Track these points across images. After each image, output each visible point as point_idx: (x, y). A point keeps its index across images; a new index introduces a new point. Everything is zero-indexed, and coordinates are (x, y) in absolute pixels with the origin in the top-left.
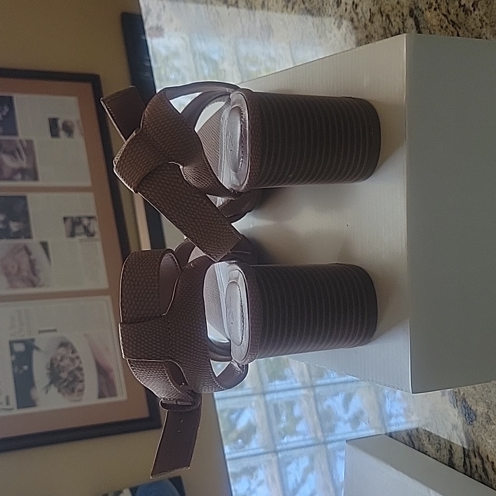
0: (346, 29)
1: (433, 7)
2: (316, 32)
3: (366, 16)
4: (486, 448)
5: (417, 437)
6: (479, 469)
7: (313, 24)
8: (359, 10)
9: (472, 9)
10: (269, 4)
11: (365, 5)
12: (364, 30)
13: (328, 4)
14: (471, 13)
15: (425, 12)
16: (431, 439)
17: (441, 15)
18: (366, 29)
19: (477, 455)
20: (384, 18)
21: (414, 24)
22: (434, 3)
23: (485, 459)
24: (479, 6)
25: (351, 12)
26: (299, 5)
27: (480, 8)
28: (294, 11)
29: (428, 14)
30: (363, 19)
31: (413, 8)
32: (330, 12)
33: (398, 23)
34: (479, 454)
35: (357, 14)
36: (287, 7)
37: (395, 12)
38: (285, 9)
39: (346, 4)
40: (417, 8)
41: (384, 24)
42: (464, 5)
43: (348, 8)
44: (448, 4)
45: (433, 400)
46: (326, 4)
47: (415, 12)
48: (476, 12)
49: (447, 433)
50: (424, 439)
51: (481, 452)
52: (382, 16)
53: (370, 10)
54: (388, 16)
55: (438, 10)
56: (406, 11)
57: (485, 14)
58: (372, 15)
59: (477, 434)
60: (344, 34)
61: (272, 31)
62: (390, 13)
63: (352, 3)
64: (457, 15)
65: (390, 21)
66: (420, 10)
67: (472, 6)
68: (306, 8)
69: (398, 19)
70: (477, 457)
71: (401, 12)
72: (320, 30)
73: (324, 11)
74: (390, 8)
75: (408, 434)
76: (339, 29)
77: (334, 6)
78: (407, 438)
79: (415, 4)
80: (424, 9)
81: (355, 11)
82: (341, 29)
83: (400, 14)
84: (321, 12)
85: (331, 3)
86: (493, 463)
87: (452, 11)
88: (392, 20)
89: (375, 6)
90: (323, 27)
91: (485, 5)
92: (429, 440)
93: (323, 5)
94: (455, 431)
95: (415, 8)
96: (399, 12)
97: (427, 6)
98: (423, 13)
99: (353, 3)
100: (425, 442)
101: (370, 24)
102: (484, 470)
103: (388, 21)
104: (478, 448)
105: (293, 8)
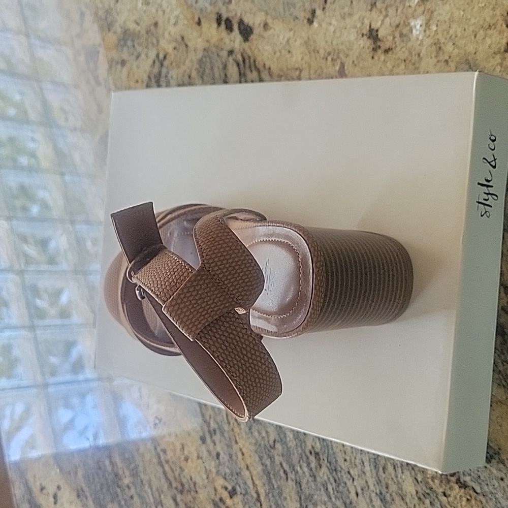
4: (263, 57)
19: (253, 69)
23: (261, 68)
34: (256, 67)
49: (222, 63)
51: (257, 64)
59: (253, 48)
70: (254, 71)
86: (270, 69)
94: (230, 57)
104: (255, 61)
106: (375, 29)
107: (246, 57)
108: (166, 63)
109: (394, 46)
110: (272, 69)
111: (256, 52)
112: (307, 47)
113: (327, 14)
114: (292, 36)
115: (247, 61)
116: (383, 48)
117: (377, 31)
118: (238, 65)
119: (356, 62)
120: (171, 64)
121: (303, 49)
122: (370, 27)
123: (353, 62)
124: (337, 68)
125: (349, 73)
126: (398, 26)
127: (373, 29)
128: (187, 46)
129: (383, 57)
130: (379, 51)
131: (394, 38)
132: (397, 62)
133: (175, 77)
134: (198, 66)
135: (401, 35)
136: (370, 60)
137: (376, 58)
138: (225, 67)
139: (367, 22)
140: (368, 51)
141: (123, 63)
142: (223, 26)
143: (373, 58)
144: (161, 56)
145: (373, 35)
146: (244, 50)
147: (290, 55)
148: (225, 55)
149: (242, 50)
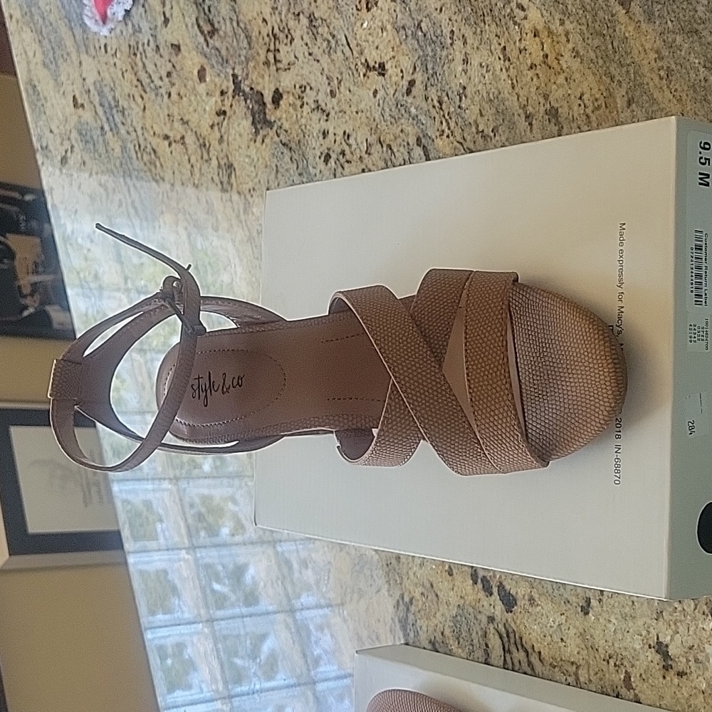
0: (335, 163)
1: (445, 135)
2: (295, 168)
3: (362, 148)
4: (531, 636)
5: (443, 642)
6: (522, 664)
7: (291, 159)
8: (351, 141)
9: (492, 134)
10: (230, 139)
11: (359, 134)
12: (359, 163)
13: (311, 136)
14: (491, 140)
15: (435, 141)
16: (461, 640)
17: (455, 143)
18: (362, 162)
19: (520, 647)
20: (385, 149)
21: (422, 153)
22: (446, 130)
23: (530, 651)
24: (500, 131)
25: (341, 144)
26: (272, 138)
27: (502, 134)
28: (264, 145)
29: (439, 142)
30: (358, 151)
31: (421, 136)
32: (314, 145)
33: (402, 153)
34: (522, 646)
35: (350, 146)
36: (255, 141)
37: (399, 141)
38: (252, 143)
39: (335, 134)
40: (425, 135)
41: (385, 155)
42: (483, 131)
43: (338, 139)
44: (463, 130)
45: (462, 591)
46: (309, 136)
47: (423, 140)
48: (497, 138)
49: (482, 629)
50: (451, 642)
51: (524, 643)
52: (382, 146)
53: (367, 140)
54: (389, 147)
55: (451, 138)
56: (412, 140)
57: (507, 140)
58: (369, 146)
59: (518, 622)
60: (333, 168)
61: (235, 170)
62: (391, 143)
63: (342, 133)
64: (474, 142)
65: (393, 152)
66: (430, 138)
67: (492, 131)
68: (281, 141)
69: (402, 149)
70: (521, 650)
71: (406, 140)
72: (300, 166)
73: (306, 143)
74: (392, 137)
75: (430, 642)
76: (327, 164)
77: (318, 138)
78: (430, 647)
79: (422, 131)
80: (434, 137)
81: (347, 141)
82: (329, 164)
83: (405, 144)
84: (302, 144)
85: (315, 134)
86: (540, 653)
87: (468, 138)
88: (395, 150)
89: (373, 135)
90: (305, 162)
91: (507, 131)
92: (459, 643)
93: (304, 136)
94: (491, 625)
95: (424, 136)
96: (403, 141)
97: (438, 134)
98: (433, 141)
99: (345, 133)
100: (453, 647)
101: (367, 156)
102: (530, 663)
103: (389, 152)
104: (521, 638)
105: (263, 141)
106: (665, 643)
107: (510, 630)
108: (413, 609)
109: (688, 671)
110: (542, 653)
111: (522, 627)
112: (583, 641)
113: (605, 608)
114: (564, 621)
115: (512, 635)
116: (675, 669)
117: (667, 646)
118: (501, 637)
119: (644, 676)
120: (419, 611)
121: (578, 641)
122: (658, 638)
123: (641, 675)
124: (622, 677)
125: (637, 686)
126: (691, 648)
127: (661, 643)
128: (437, 596)
129: (676, 681)
130: (672, 672)
131: (688, 661)
132: (694, 691)
133: (424, 628)
134: (452, 624)
135: (696, 661)
136: (661, 679)
137: (668, 678)
138: (485, 634)
139: (654, 632)
140: (657, 667)
141: (361, 595)
142: (480, 585)
143: (664, 677)
144: (407, 599)
145: (661, 649)
146: (507, 621)
147: (564, 644)
148: (485, 620)
149: (504, 621)
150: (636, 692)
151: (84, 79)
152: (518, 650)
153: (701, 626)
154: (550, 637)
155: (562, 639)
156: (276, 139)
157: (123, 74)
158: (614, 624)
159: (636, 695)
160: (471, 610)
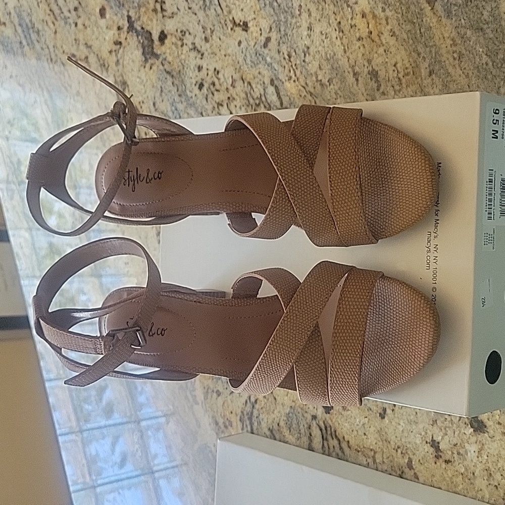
0: (207, 90)
1: (293, 80)
2: (176, 91)
3: (228, 82)
4: (342, 430)
5: (278, 430)
6: (336, 448)
7: (173, 83)
8: (220, 76)
9: (328, 84)
10: (125, 63)
11: (226, 72)
12: (226, 92)
13: (189, 69)
14: (327, 87)
15: (285, 83)
16: (292, 430)
17: (300, 87)
18: (228, 92)
19: (334, 437)
20: (246, 84)
21: (274, 91)
22: (293, 76)
23: (341, 440)
24: (334, 82)
25: (212, 77)
26: (158, 66)
27: (335, 84)
28: (152, 71)
29: (288, 85)
30: (225, 84)
31: (274, 78)
32: (191, 75)
33: (259, 90)
34: (336, 436)
35: (219, 79)
36: (145, 67)
37: (257, 80)
38: (143, 68)
39: (207, 69)
40: (278, 79)
41: (246, 89)
42: (321, 81)
43: (210, 73)
44: (306, 78)
45: (294, 397)
46: (187, 68)
47: (276, 82)
48: (332, 86)
49: (307, 423)
50: (285, 431)
51: (337, 434)
52: (244, 83)
53: (232, 77)
54: (249, 83)
55: (297, 82)
56: (267, 81)
57: (339, 89)
58: (234, 81)
59: (334, 420)
60: (205, 95)
61: (128, 86)
62: (251, 81)
63: (213, 69)
64: (314, 88)
65: (252, 87)
66: (281, 81)
67: (328, 81)
68: (165, 70)
69: (259, 86)
70: (335, 439)
71: (262, 80)
72: (180, 89)
73: (185, 73)
74: (252, 77)
75: (269, 429)
76: (200, 90)
77: (195, 70)
78: (268, 433)
79: (275, 75)
80: (284, 80)
81: (217, 76)
82: (202, 90)
83: (262, 83)
84: (181, 74)
85: (192, 68)
86: (348, 442)
87: (310, 84)
88: (254, 86)
89: (237, 73)
90: (184, 87)
91: (339, 82)
92: (290, 431)
93: (183, 68)
94: (314, 420)
95: (276, 79)
96: (260, 80)
97: (287, 78)
98: (283, 83)
99: (215, 69)
100: (286, 434)
101: (231, 88)
102: (341, 448)
103: (249, 87)
104: (335, 431)
105: (151, 68)
106: (437, 441)
107: (328, 426)
108: (257, 406)
109: (453, 460)
110: (350, 442)
111: (336, 424)
112: (380, 436)
113: (396, 415)
114: (367, 422)
115: (329, 429)
116: (444, 458)
117: (438, 443)
118: (321, 430)
119: (421, 461)
120: (262, 408)
121: (377, 435)
122: (432, 438)
123: (419, 461)
124: (406, 461)
125: (416, 467)
126: (455, 445)
127: (435, 441)
128: (275, 399)
129: (444, 465)
130: (441, 460)
131: (453, 453)
132: (456, 473)
133: (265, 420)
134: (285, 418)
135: (459, 453)
136: (433, 464)
137: (438, 464)
138: (309, 427)
139: (430, 434)
140: (431, 456)
141: (219, 394)
143: (436, 463)
144: (253, 400)
145: (435, 445)
146: (326, 419)
147: (366, 437)
148: (309, 417)
149: (324, 419)
150: (416, 471)
151: (6, 4)
152: (333, 439)
153: (463, 431)
154: (356, 432)
155: (365, 434)
156: (161, 67)
157: (38, 4)
158: (402, 426)
159: (415, 473)
160: (299, 410)
